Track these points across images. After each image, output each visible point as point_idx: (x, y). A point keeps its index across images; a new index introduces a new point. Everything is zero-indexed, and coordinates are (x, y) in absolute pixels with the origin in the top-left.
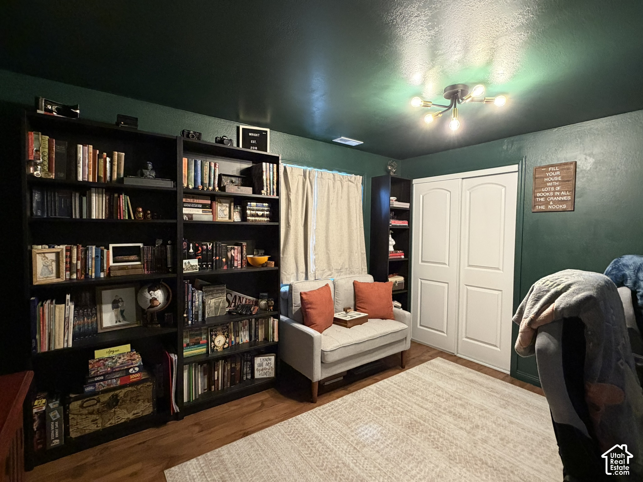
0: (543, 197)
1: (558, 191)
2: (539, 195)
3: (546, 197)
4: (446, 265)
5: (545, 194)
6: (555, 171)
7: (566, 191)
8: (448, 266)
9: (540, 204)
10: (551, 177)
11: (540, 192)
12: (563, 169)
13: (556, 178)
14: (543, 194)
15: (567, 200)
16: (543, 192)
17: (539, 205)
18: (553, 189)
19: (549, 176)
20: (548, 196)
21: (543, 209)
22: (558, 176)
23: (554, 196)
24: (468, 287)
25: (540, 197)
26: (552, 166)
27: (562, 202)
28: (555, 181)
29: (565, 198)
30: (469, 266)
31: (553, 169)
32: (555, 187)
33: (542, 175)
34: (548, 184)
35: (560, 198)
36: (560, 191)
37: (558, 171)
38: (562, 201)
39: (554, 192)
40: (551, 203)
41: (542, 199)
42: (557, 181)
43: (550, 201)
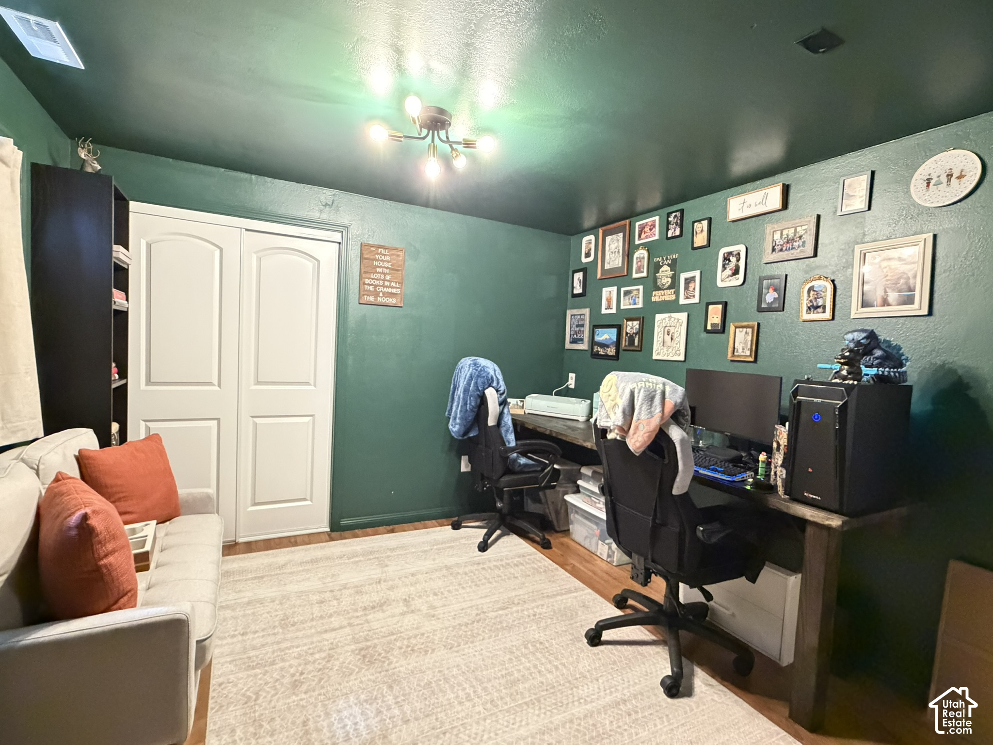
0: (372, 285)
1: (388, 281)
2: (367, 281)
3: (376, 286)
4: (214, 385)
5: (374, 282)
6: (385, 255)
7: (396, 282)
8: (217, 388)
9: (369, 293)
10: (381, 261)
11: (369, 278)
12: (392, 254)
13: (386, 264)
14: (372, 282)
15: (397, 294)
16: (373, 279)
17: (368, 295)
18: (382, 277)
19: (378, 260)
20: (378, 286)
21: (371, 302)
22: (388, 262)
23: (384, 286)
24: (255, 419)
25: (368, 284)
26: (383, 247)
27: (392, 295)
28: (384, 267)
29: (394, 291)
30: (258, 383)
31: (383, 251)
32: (385, 274)
33: (372, 257)
34: (378, 270)
35: (390, 290)
36: (391, 282)
37: (388, 255)
38: (391, 293)
39: (384, 280)
40: (381, 295)
41: (371, 288)
42: (387, 268)
43: (380, 292)
